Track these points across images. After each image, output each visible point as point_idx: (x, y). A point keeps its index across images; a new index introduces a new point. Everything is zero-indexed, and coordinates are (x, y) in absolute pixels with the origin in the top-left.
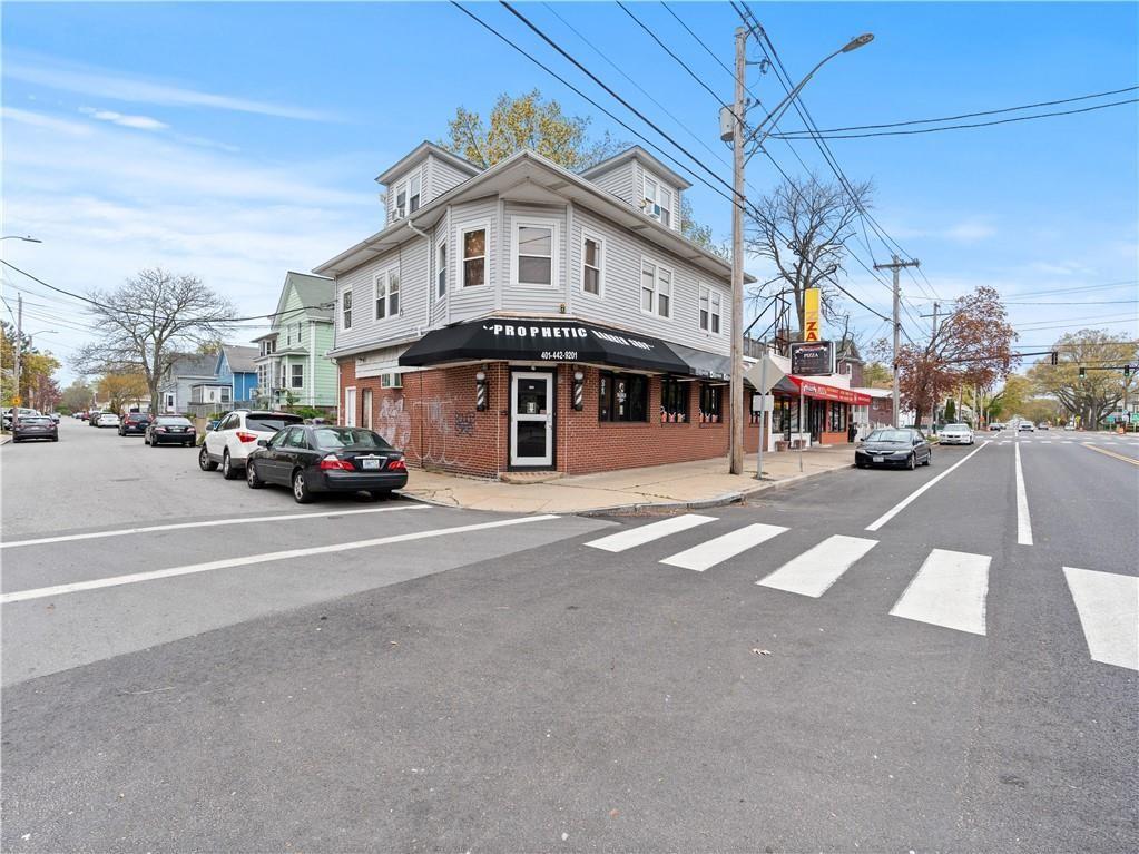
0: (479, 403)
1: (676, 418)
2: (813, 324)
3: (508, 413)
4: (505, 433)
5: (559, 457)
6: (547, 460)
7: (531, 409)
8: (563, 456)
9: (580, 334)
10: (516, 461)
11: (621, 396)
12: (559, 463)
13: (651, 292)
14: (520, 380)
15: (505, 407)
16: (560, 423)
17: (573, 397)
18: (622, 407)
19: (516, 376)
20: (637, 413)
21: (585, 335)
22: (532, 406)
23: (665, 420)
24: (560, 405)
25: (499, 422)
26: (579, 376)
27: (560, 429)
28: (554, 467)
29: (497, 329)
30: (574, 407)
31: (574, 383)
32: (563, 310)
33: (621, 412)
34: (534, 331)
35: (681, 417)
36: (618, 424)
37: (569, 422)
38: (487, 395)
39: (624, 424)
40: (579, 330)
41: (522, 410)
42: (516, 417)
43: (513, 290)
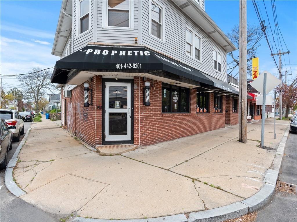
0: (86, 101)
1: (203, 111)
2: (256, 72)
3: (102, 108)
4: (100, 121)
5: (135, 135)
6: (128, 137)
7: (118, 105)
8: (138, 134)
9: (146, 54)
10: (109, 138)
11: (176, 99)
12: (136, 139)
13: (191, 46)
14: (110, 87)
15: (100, 104)
16: (136, 114)
17: (144, 97)
18: (176, 105)
19: (108, 85)
20: (184, 108)
21: (149, 54)
22: (118, 104)
23: (198, 112)
24: (136, 102)
25: (96, 114)
26: (147, 84)
27: (136, 117)
28: (132, 141)
29: (89, 51)
30: (145, 104)
31: (145, 88)
32: (136, 41)
33: (176, 107)
34: (113, 53)
35: (205, 110)
36: (174, 114)
37: (141, 113)
38: (91, 97)
39: (177, 114)
40: (145, 52)
41: (111, 106)
42: (108, 110)
43: (104, 30)
